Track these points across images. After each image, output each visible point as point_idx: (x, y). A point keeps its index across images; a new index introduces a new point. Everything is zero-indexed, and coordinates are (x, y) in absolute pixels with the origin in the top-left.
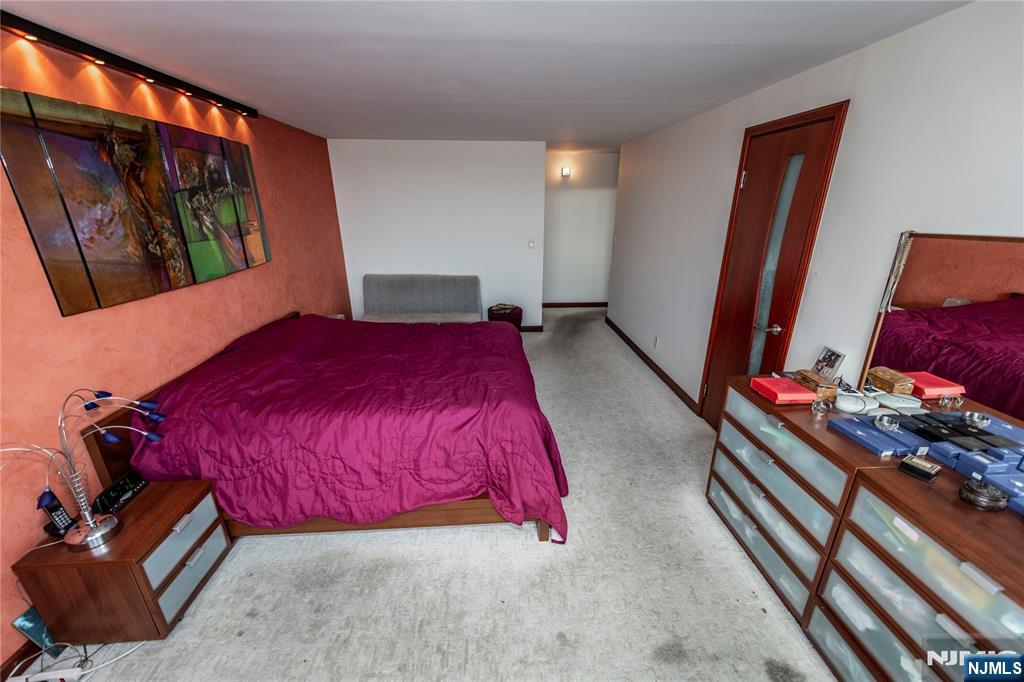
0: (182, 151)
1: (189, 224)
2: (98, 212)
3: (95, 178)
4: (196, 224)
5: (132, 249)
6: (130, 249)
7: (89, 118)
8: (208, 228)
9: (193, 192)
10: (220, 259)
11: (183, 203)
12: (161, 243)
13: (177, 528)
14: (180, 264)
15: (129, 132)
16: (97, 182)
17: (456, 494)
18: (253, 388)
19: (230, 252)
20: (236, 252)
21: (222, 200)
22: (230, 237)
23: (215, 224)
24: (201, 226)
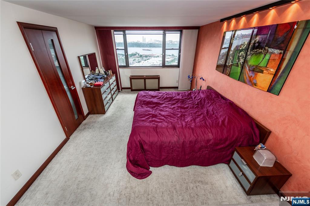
1: (235, 60)
14: (229, 70)
19: (245, 75)
20: (249, 77)
21: (254, 55)
22: (249, 70)
23: (244, 63)
24: (238, 62)
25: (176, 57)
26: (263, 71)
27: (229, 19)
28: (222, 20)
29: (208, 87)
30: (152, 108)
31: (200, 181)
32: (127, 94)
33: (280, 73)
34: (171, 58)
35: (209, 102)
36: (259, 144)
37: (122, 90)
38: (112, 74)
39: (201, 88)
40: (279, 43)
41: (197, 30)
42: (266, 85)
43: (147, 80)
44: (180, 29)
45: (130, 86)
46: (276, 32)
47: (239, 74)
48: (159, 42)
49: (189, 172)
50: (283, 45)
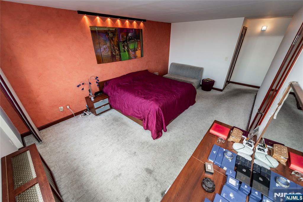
0: (122, 33)
1: (122, 48)
2: (104, 47)
3: (105, 40)
4: (123, 48)
5: (110, 53)
6: (109, 53)
7: (105, 29)
8: (126, 49)
9: (124, 42)
10: (128, 56)
11: (121, 44)
12: (115, 52)
13: (100, 101)
14: (119, 57)
15: (112, 31)
16: (105, 41)
17: (138, 117)
18: (121, 83)
19: (131, 55)
21: (131, 43)
22: (131, 51)
23: (128, 48)
26: (137, 50)
33: (141, 49)
42: (140, 55)
46: (136, 32)
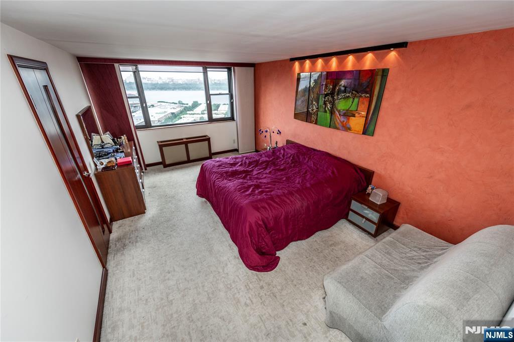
1: (321, 106)
8: (328, 108)
9: (327, 95)
11: (322, 98)
14: (315, 117)
19: (337, 120)
20: (341, 122)
21: (342, 99)
22: (340, 115)
23: (332, 108)
24: (325, 107)
25: (186, 105)
26: (355, 114)
27: (302, 59)
28: (293, 60)
29: (288, 141)
30: (244, 178)
31: (331, 244)
32: (160, 174)
33: (370, 115)
34: (177, 107)
35: (304, 157)
36: (368, 187)
37: (146, 169)
38: (127, 142)
39: (276, 144)
40: (364, 87)
41: (253, 68)
42: (360, 128)
43: (190, 145)
44: (228, 66)
45: (160, 160)
46: (359, 77)
47: (329, 121)
48: (148, 80)
49: (316, 241)
50: (368, 90)
